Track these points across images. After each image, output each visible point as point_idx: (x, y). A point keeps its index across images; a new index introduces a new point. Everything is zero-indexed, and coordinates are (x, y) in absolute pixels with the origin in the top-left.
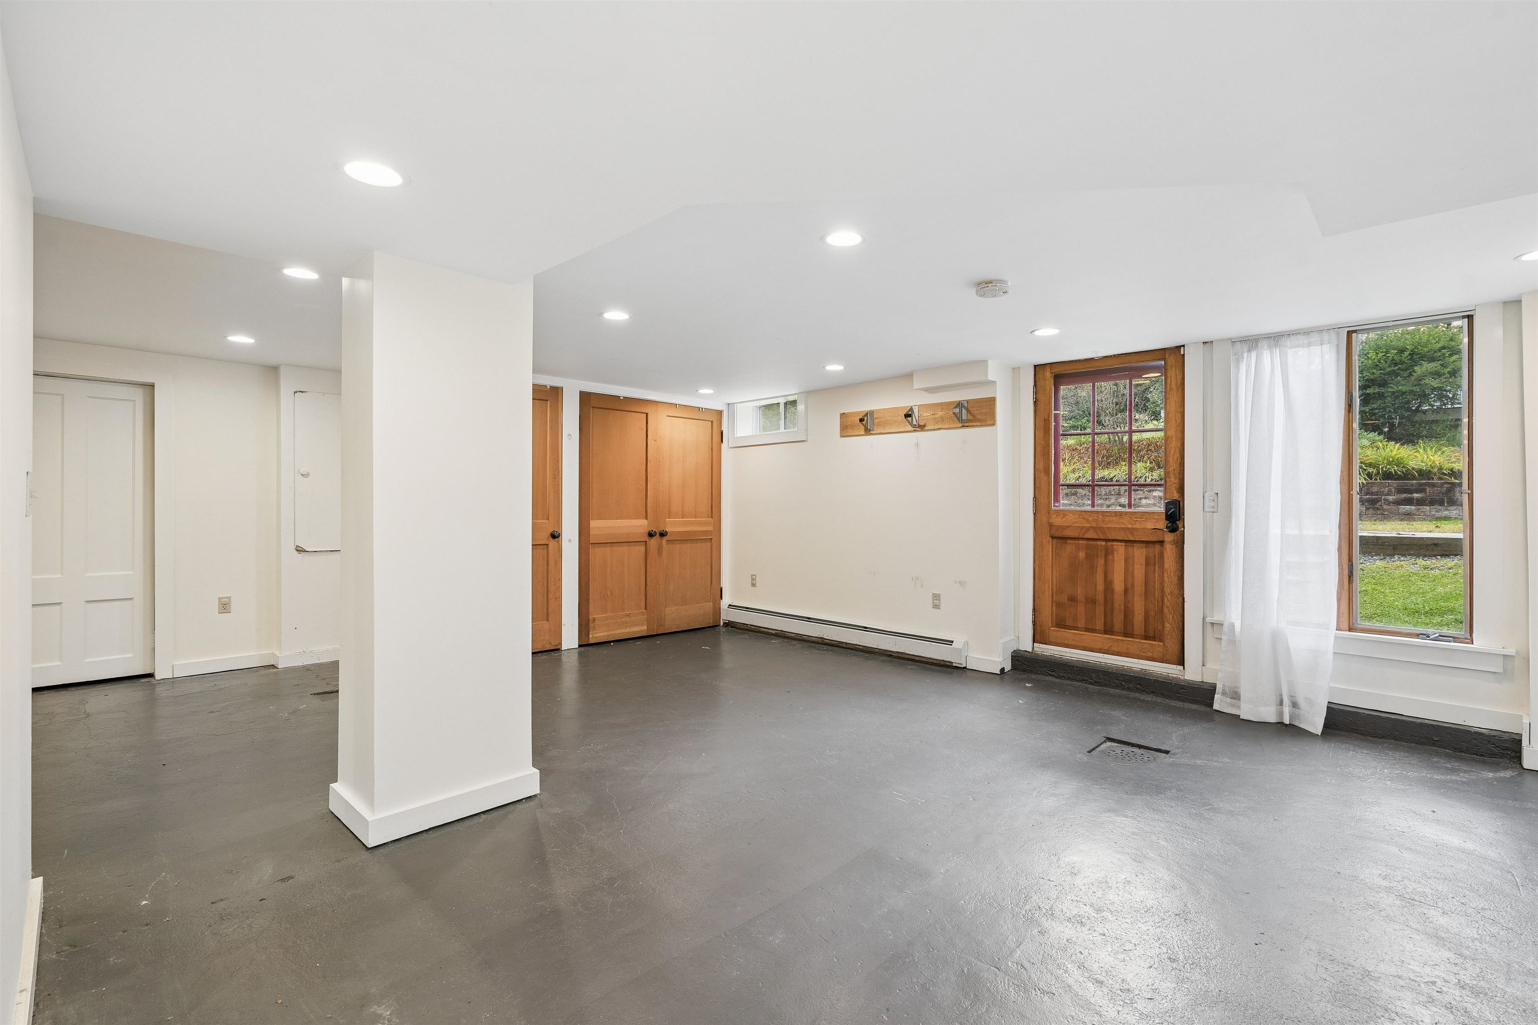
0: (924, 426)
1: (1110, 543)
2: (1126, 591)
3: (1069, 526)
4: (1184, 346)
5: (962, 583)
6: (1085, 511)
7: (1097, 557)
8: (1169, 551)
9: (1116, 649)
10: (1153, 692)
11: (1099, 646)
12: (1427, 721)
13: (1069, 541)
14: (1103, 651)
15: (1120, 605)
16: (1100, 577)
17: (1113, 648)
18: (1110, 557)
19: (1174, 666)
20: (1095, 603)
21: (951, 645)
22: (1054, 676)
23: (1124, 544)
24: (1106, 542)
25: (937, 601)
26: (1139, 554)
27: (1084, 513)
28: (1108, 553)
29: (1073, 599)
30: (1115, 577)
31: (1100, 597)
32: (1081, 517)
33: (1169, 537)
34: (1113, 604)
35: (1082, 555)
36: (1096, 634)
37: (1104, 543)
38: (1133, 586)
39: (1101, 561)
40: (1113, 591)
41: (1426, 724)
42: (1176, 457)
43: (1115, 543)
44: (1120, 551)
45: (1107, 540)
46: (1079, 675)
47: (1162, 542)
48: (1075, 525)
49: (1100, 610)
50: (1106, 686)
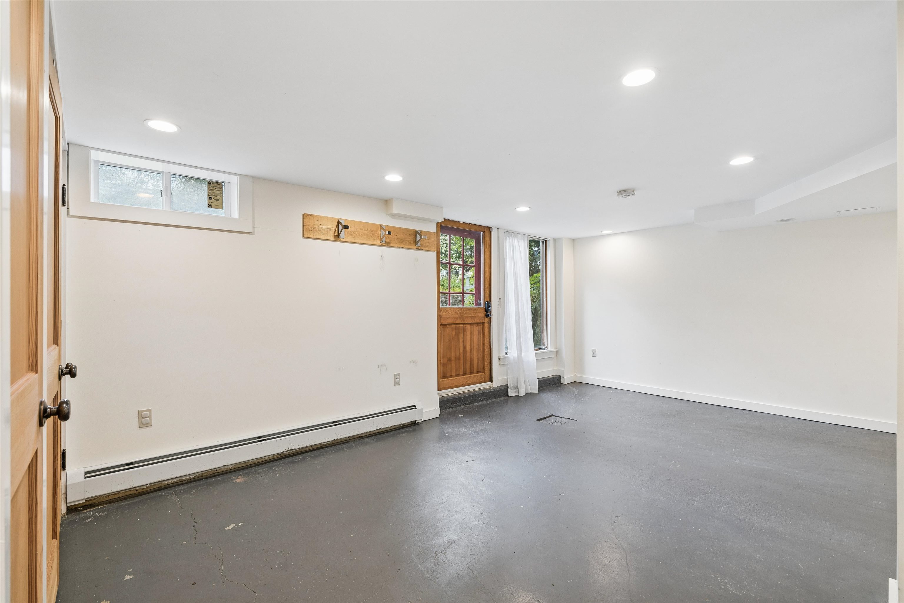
0: (390, 243)
1: (464, 325)
2: (471, 350)
3: (449, 317)
4: (492, 227)
5: (414, 362)
6: (456, 308)
7: (460, 334)
8: (486, 325)
9: (468, 382)
10: (489, 398)
11: (462, 383)
12: (545, 378)
13: (448, 326)
14: (464, 385)
15: (469, 358)
16: (461, 345)
17: (467, 382)
18: (465, 333)
19: (488, 383)
20: (459, 359)
21: (416, 408)
22: (452, 407)
23: (470, 325)
24: (463, 325)
25: (398, 379)
26: (476, 329)
27: (455, 309)
28: (464, 330)
29: (450, 360)
30: (467, 344)
31: (461, 356)
32: (454, 311)
33: (486, 320)
34: (466, 359)
35: (454, 333)
36: (460, 377)
37: (462, 326)
38: (473, 347)
39: (462, 336)
40: (466, 351)
41: (545, 380)
42: (488, 281)
43: (466, 325)
44: (468, 327)
45: (463, 324)
46: (463, 402)
47: (483, 323)
48: (452, 316)
49: (461, 362)
50: (474, 402)
